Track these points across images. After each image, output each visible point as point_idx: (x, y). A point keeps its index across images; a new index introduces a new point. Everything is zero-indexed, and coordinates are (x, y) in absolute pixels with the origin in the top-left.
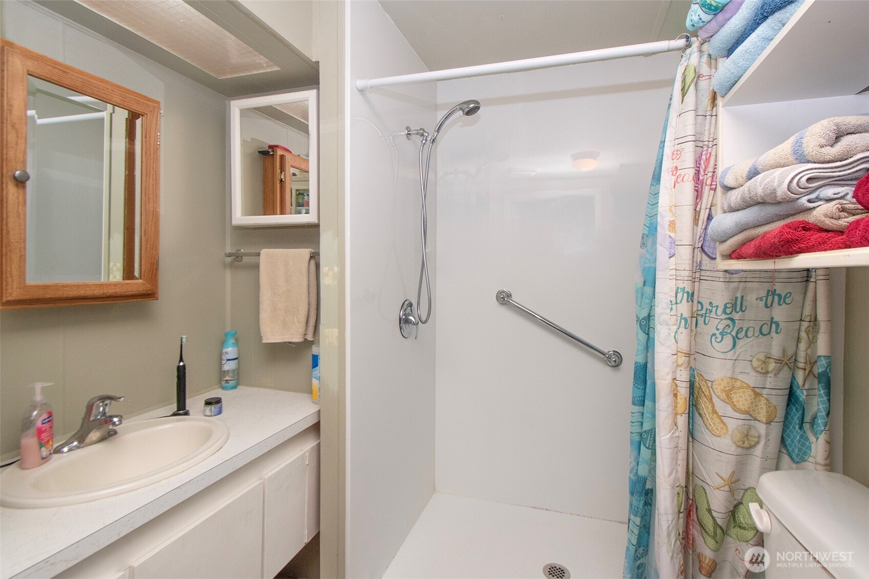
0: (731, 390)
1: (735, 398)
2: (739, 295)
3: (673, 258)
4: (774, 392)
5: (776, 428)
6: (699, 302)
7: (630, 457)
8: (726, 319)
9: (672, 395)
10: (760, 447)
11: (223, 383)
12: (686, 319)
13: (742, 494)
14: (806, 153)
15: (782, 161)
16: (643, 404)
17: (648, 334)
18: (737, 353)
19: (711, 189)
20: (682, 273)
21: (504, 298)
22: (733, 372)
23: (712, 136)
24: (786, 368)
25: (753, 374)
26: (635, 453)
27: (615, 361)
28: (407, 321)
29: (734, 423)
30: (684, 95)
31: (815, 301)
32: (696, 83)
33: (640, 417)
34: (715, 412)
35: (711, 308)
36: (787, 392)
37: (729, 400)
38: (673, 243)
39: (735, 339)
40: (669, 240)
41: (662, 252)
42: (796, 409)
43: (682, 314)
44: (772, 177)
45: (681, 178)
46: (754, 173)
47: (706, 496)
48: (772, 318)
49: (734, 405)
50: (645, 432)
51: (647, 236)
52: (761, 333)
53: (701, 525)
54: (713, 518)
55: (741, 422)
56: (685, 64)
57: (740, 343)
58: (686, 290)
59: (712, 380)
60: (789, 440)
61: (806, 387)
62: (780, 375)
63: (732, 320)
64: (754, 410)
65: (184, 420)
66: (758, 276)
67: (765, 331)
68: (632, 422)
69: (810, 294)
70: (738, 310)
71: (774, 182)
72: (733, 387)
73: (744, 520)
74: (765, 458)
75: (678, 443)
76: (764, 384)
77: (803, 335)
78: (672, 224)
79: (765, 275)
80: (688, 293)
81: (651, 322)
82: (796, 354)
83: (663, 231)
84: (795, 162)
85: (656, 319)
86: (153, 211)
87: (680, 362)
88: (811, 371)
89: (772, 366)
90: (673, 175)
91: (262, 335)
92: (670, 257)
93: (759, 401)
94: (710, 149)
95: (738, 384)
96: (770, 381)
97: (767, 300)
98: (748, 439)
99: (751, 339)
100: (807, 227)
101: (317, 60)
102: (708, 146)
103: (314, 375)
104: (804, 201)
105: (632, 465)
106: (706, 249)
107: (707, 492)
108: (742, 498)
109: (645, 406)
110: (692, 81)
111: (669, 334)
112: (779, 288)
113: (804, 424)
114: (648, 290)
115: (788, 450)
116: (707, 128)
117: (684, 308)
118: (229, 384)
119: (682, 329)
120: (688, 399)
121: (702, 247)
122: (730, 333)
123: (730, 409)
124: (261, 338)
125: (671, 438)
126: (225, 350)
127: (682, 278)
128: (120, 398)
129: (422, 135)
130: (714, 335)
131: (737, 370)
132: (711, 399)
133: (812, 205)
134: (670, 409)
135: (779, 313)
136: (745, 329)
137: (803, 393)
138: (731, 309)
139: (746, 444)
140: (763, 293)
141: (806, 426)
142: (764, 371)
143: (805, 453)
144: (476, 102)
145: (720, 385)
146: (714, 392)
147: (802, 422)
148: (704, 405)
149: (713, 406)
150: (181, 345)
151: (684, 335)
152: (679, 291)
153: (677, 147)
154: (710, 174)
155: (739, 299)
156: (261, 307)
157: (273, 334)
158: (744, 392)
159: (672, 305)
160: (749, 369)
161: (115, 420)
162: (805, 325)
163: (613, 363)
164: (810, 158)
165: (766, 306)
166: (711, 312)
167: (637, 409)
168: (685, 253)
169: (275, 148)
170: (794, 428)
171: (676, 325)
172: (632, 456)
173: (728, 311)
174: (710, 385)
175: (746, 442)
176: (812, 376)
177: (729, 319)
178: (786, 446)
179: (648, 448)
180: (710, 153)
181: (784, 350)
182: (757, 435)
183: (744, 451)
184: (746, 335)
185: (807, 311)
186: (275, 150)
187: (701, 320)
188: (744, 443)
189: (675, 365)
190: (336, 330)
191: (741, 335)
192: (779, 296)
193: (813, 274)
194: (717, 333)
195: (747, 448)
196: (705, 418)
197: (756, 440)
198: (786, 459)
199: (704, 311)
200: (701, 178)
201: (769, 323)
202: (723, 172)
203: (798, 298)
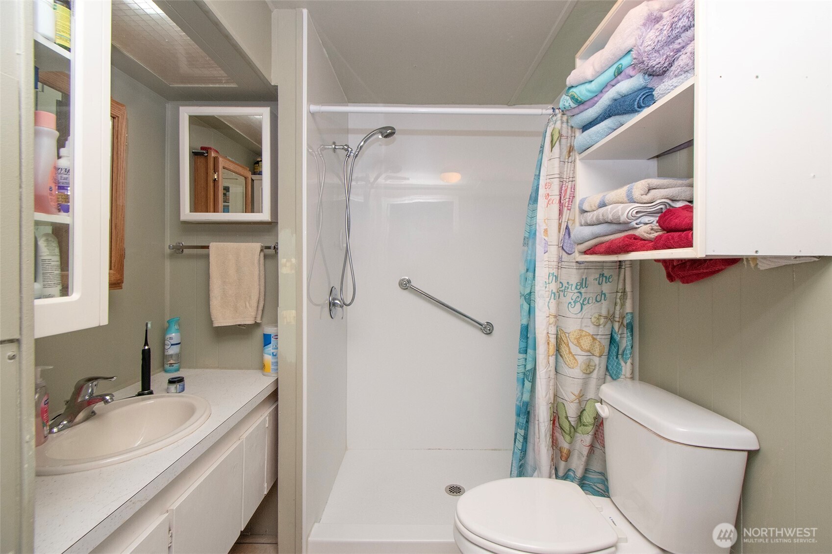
0: (579, 338)
1: (582, 342)
2: (584, 277)
3: (547, 254)
4: (603, 337)
5: (604, 359)
6: (560, 282)
7: (517, 389)
8: (577, 292)
9: (547, 343)
10: (596, 372)
11: (167, 367)
12: (554, 294)
13: (585, 404)
14: (634, 197)
15: (620, 200)
16: (526, 352)
17: (530, 305)
18: (583, 314)
19: (568, 209)
20: (553, 263)
21: (405, 285)
22: (581, 326)
23: (568, 175)
24: (609, 322)
25: (592, 326)
26: (521, 386)
27: (489, 330)
28: (334, 304)
29: (581, 360)
30: (552, 147)
31: (624, 280)
32: (560, 140)
33: (524, 362)
34: (570, 353)
35: (568, 286)
36: (609, 337)
37: (579, 345)
38: (546, 243)
39: (582, 305)
40: (544, 241)
41: (539, 249)
42: (615, 347)
43: (552, 290)
44: (617, 209)
45: (551, 202)
46: (603, 205)
47: (565, 408)
48: (602, 291)
49: (582, 347)
50: (528, 371)
51: (527, 238)
52: (596, 301)
53: (561, 428)
54: (569, 421)
55: (585, 358)
56: (553, 126)
57: (585, 307)
58: (555, 274)
59: (569, 332)
60: (610, 367)
61: (620, 333)
62: (606, 326)
63: (580, 293)
64: (592, 349)
65: (150, 399)
66: (594, 265)
67: (598, 299)
68: (518, 366)
69: (622, 276)
70: (584, 286)
71: (619, 212)
72: (581, 336)
73: (586, 420)
74: (598, 379)
75: (550, 375)
76: (598, 333)
77: (618, 300)
78: (546, 231)
79: (598, 264)
80: (556, 276)
81: (532, 296)
82: (614, 313)
83: (540, 235)
84: (628, 201)
85: (536, 294)
86: (123, 206)
87: (551, 322)
88: (622, 323)
89: (602, 321)
90: (546, 198)
91: (213, 320)
92: (545, 253)
93: (595, 343)
94: (567, 183)
95: (584, 333)
96: (601, 330)
97: (599, 279)
98: (589, 368)
99: (591, 305)
100: (636, 238)
101: (276, 85)
102: (566, 181)
103: (266, 352)
104: (634, 224)
105: (518, 396)
106: (565, 248)
107: (565, 405)
108: (585, 407)
109: (528, 353)
110: (558, 139)
111: (545, 304)
112: (607, 273)
113: (619, 356)
114: (530, 274)
115: (609, 373)
116: (565, 170)
117: (553, 287)
118: (173, 367)
119: (552, 300)
120: (555, 345)
121: (562, 247)
122: (579, 301)
123: (580, 350)
124: (211, 322)
125: (546, 372)
126: (168, 336)
127: (552, 267)
128: (113, 378)
129: (347, 150)
130: (570, 303)
131: (583, 325)
132: (568, 345)
133: (637, 226)
134: (546, 353)
135: (606, 288)
136: (587, 299)
137: (618, 336)
138: (580, 286)
139: (588, 371)
140: (597, 276)
141: (620, 357)
142: (598, 324)
143: (619, 373)
144: (393, 128)
145: (573, 335)
146: (570, 340)
147: (617, 354)
148: (564, 350)
149: (569, 349)
150: (146, 331)
151: (553, 303)
152: (551, 275)
153: (548, 181)
154: (567, 200)
155: (584, 280)
156: (212, 295)
157: (223, 318)
158: (587, 338)
159: (546, 284)
160: (590, 324)
161: (108, 398)
162: (619, 294)
163: (488, 331)
164: (636, 201)
165: (599, 284)
166: (568, 288)
167: (522, 356)
168: (554, 250)
169: (209, 150)
170: (613, 358)
171: (548, 297)
172: (518, 389)
173: (578, 287)
174: (567, 336)
175: (588, 370)
176: (622, 326)
177: (579, 292)
178: (608, 370)
179: (530, 382)
180: (567, 186)
181: (608, 310)
182: (594, 365)
183: (587, 376)
184: (588, 303)
185: (620, 286)
186: (209, 151)
187: (561, 294)
188: (587, 371)
189: (548, 324)
190: (294, 312)
191: (586, 302)
192: (606, 277)
193: (624, 263)
194: (572, 301)
195: (589, 374)
196: (564, 358)
197: (593, 368)
198: (608, 378)
199: (563, 288)
200: (562, 202)
201: (600, 294)
202: (581, 201)
203: (616, 278)
